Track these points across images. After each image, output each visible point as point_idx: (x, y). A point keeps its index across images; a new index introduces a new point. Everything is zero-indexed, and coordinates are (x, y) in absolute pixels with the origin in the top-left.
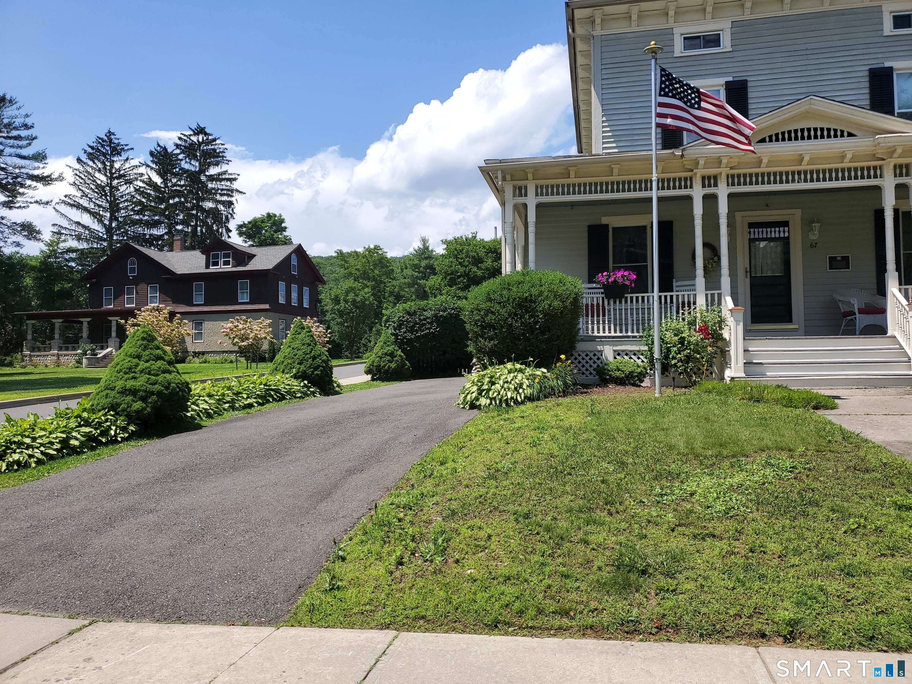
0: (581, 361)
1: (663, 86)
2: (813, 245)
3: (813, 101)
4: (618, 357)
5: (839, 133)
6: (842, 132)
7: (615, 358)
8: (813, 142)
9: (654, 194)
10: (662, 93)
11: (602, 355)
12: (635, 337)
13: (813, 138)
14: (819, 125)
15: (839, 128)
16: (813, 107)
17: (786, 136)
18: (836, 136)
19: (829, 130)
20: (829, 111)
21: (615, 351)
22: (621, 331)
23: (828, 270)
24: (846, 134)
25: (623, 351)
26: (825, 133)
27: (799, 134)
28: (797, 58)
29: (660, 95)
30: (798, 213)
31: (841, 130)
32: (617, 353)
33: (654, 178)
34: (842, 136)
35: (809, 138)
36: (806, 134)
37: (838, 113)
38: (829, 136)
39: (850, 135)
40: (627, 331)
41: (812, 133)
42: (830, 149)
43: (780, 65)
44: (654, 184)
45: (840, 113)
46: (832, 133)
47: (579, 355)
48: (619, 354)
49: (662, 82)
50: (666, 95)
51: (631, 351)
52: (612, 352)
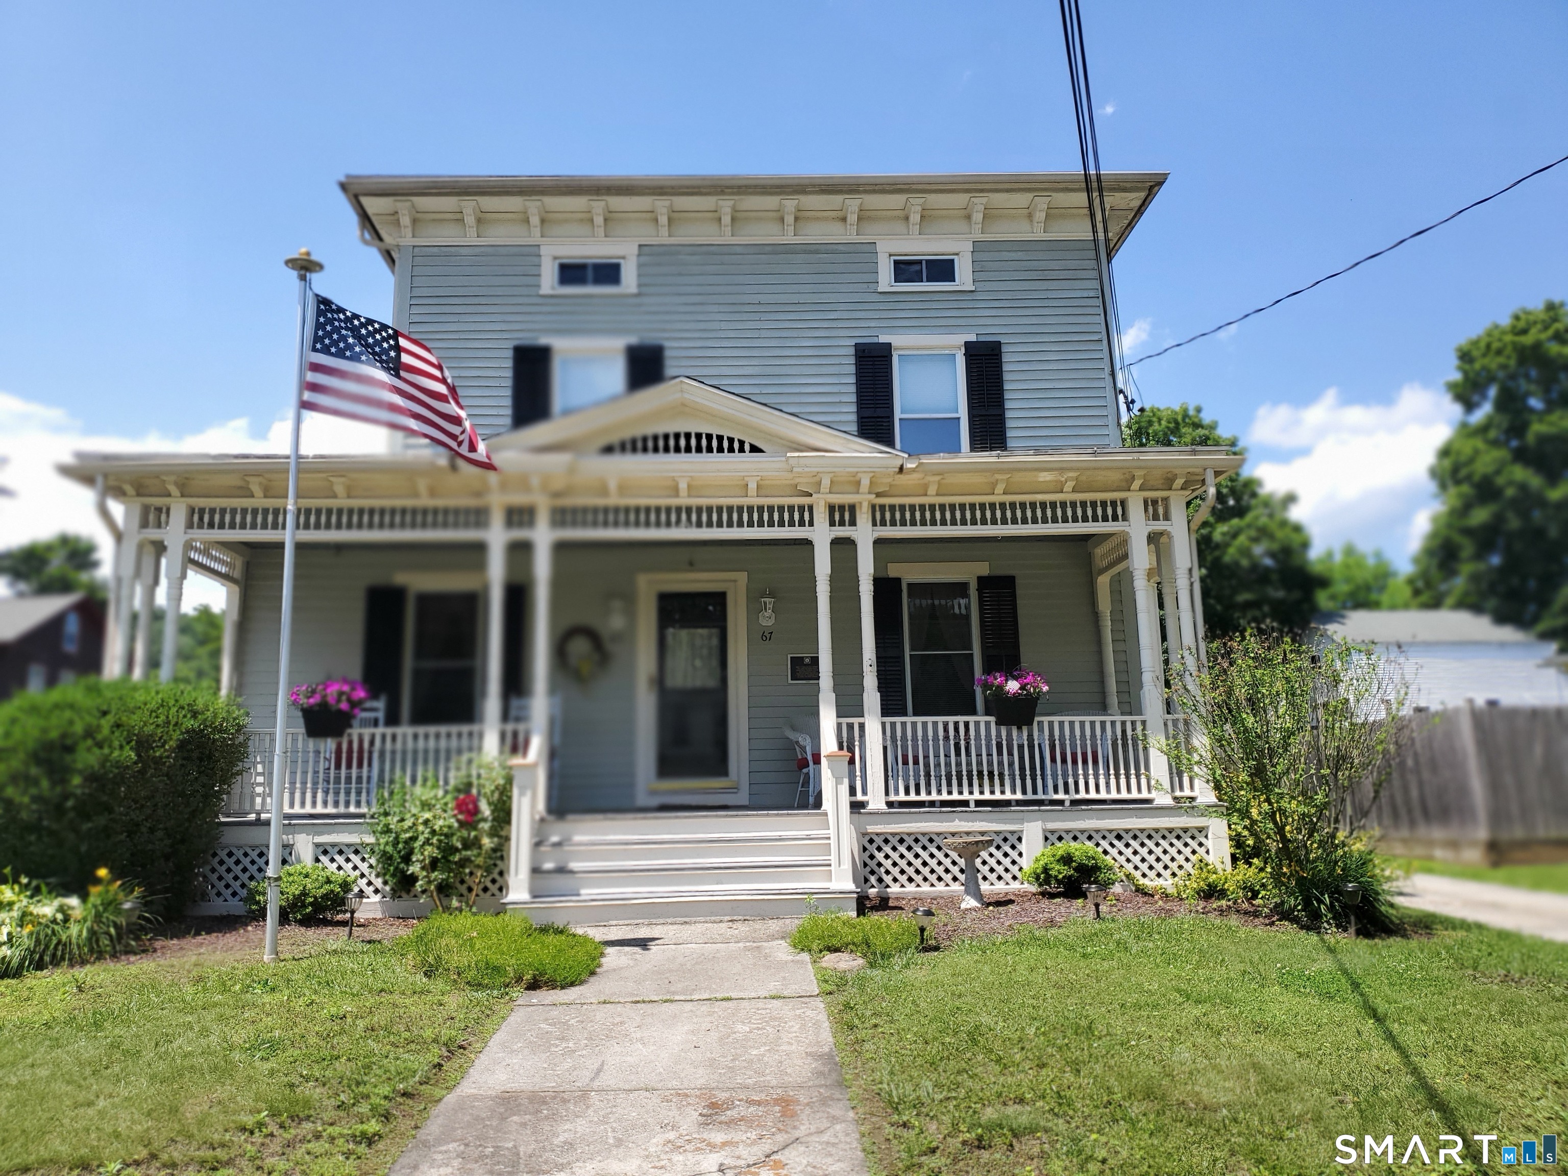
0: (249, 866)
1: (320, 333)
2: (767, 636)
3: (685, 386)
4: (322, 858)
5: (736, 445)
6: (742, 443)
7: (317, 860)
8: (694, 456)
9: (288, 536)
10: (318, 346)
11: (291, 854)
12: (362, 816)
13: (694, 449)
14: (704, 429)
15: (737, 436)
16: (686, 396)
17: (661, 443)
18: (731, 450)
19: (720, 438)
20: (715, 406)
21: (317, 845)
22: (336, 804)
23: (790, 681)
24: (747, 447)
25: (333, 845)
26: (715, 443)
27: (672, 443)
28: (745, 317)
29: (314, 350)
30: (742, 578)
31: (739, 440)
32: (322, 849)
33: (290, 508)
34: (742, 450)
35: (688, 449)
36: (683, 442)
37: (726, 410)
38: (720, 450)
39: (754, 449)
40: (347, 804)
41: (693, 442)
42: (719, 471)
43: (716, 325)
44: (290, 520)
45: (730, 411)
46: (726, 444)
47: (246, 855)
48: (325, 852)
49: (319, 326)
50: (326, 350)
51: (349, 845)
52: (310, 848)
